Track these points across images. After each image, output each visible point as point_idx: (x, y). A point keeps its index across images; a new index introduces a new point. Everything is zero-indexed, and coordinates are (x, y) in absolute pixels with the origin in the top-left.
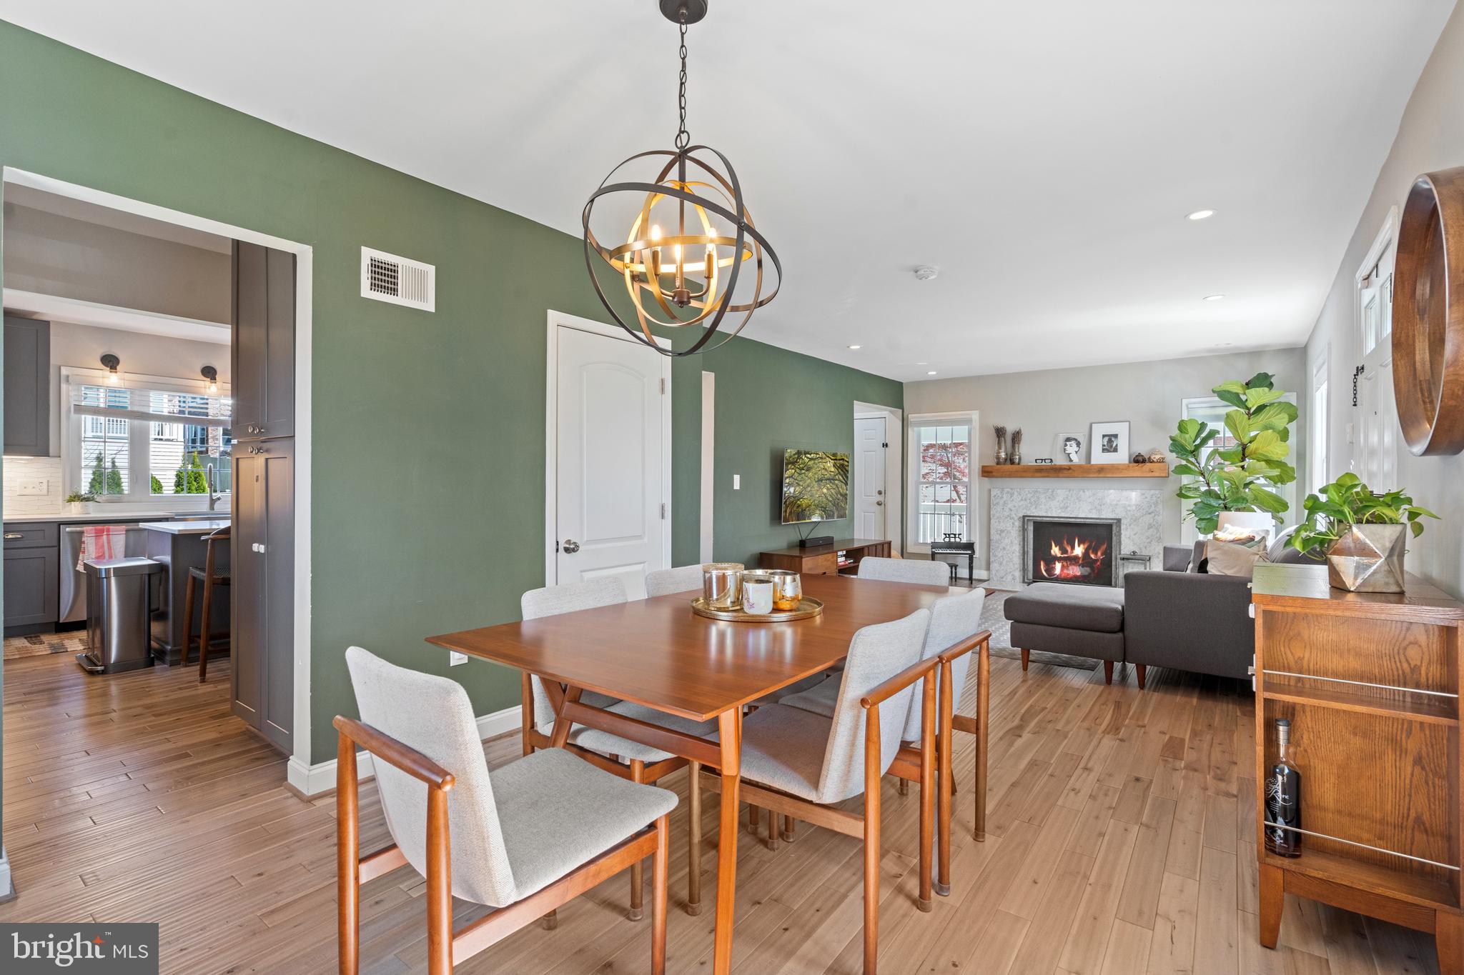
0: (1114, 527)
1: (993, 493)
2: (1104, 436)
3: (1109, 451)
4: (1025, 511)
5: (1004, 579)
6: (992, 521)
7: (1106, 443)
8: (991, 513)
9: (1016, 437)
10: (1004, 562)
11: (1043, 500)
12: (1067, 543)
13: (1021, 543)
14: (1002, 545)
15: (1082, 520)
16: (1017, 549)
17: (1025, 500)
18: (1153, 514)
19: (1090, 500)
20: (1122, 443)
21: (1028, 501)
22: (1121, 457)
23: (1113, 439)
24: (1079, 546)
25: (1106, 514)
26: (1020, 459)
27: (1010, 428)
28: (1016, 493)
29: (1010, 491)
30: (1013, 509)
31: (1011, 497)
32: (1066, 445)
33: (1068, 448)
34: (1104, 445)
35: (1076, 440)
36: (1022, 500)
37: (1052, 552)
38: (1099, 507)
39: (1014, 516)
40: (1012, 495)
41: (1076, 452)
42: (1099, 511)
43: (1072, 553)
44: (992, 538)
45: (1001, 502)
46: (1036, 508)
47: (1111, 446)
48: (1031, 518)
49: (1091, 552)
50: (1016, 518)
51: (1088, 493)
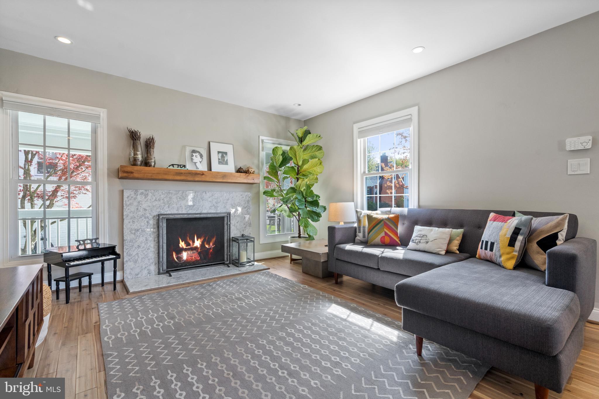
0: (226, 219)
1: (126, 194)
2: (219, 152)
3: (223, 164)
4: (158, 210)
5: (139, 276)
6: (126, 221)
7: (220, 158)
8: (125, 213)
9: (149, 144)
10: (139, 260)
11: (175, 200)
12: (190, 239)
13: (156, 239)
14: (136, 245)
15: (205, 215)
16: (152, 245)
17: (159, 200)
18: (247, 208)
19: (210, 200)
20: (230, 158)
21: (162, 201)
22: (230, 168)
23: (224, 155)
24: (197, 240)
25: (220, 210)
26: (155, 164)
27: (144, 134)
28: (150, 194)
29: (144, 192)
30: (147, 208)
31: (145, 198)
32: (192, 156)
33: (194, 157)
34: (219, 159)
35: (199, 152)
36: (156, 200)
37: (180, 245)
38: (216, 205)
39: (148, 215)
40: (146, 195)
41: (200, 162)
42: (216, 207)
43: (194, 245)
44: (125, 238)
45: (135, 203)
46: (169, 207)
47: (224, 160)
48: (165, 216)
49: (205, 243)
50: (151, 217)
51: (209, 194)
